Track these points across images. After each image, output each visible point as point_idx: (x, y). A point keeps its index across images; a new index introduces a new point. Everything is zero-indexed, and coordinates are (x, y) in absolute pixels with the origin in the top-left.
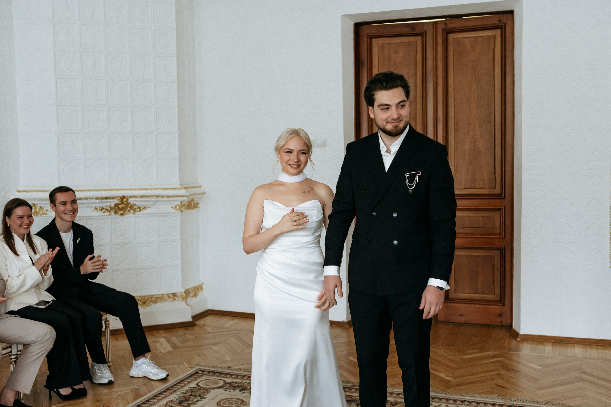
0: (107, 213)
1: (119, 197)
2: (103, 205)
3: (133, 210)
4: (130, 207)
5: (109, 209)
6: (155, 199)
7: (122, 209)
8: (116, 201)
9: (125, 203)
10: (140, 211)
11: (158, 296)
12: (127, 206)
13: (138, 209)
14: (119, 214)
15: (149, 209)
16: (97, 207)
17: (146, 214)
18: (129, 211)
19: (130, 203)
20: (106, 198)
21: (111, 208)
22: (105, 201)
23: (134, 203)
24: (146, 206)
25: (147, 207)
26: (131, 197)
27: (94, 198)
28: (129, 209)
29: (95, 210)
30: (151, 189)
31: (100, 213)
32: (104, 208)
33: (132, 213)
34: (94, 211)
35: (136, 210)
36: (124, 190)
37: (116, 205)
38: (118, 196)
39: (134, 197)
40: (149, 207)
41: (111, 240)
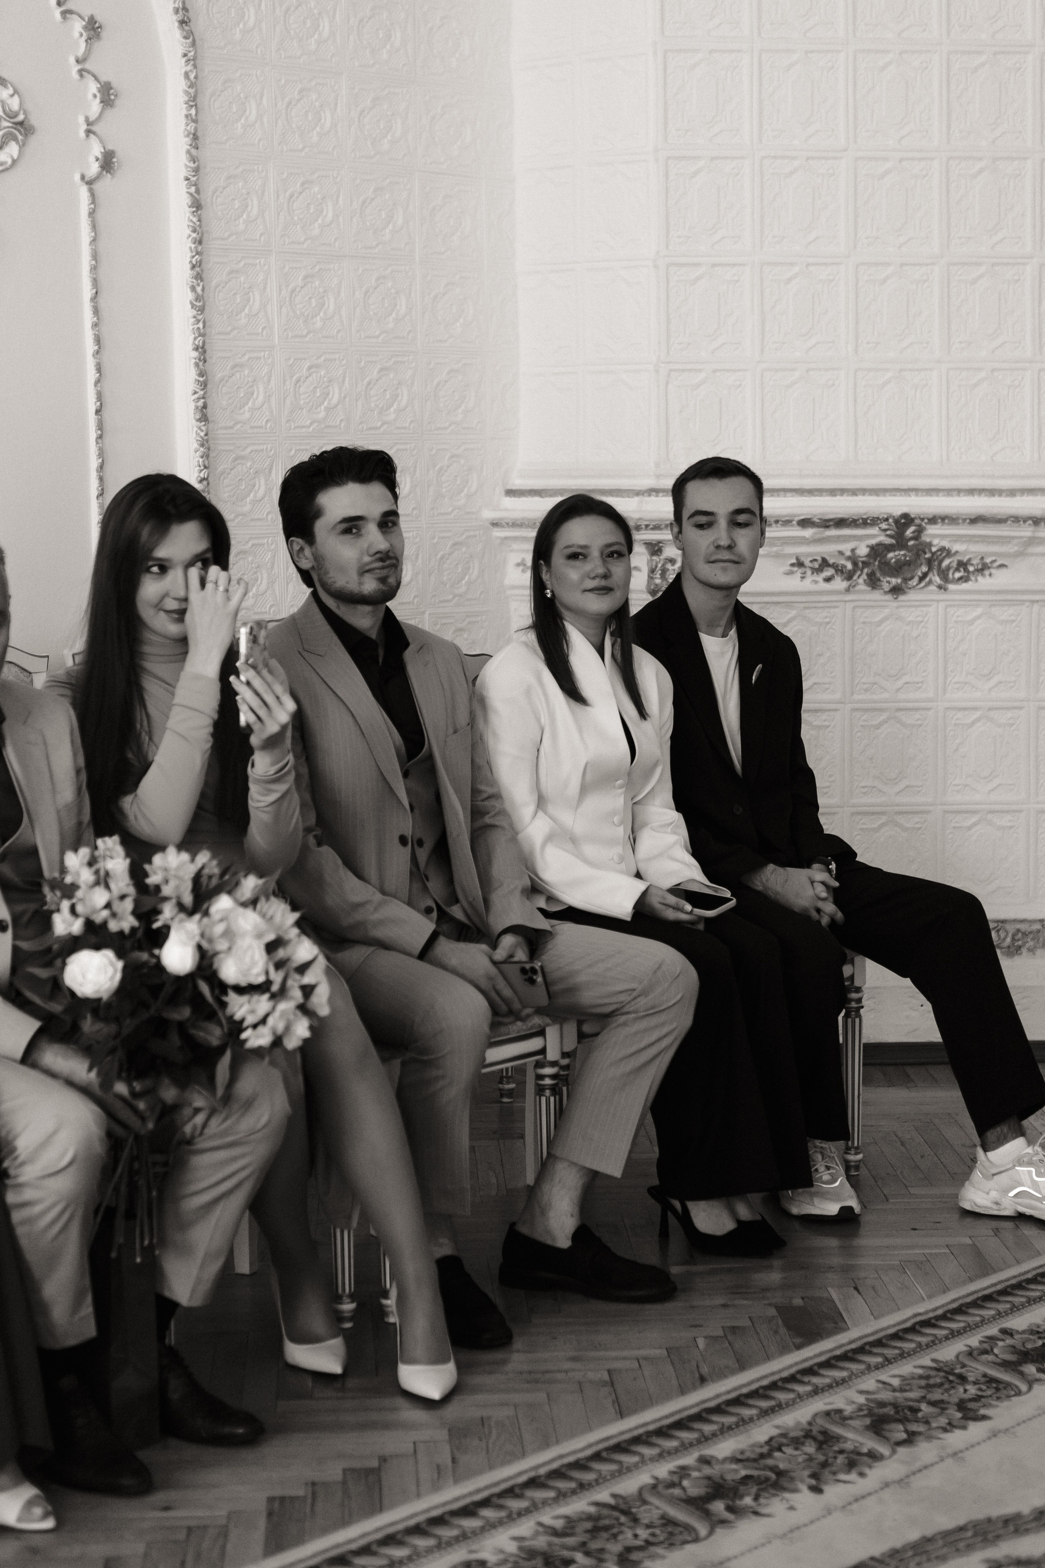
0: (839, 584)
1: (891, 520)
2: (828, 550)
3: (939, 575)
4: (929, 562)
5: (849, 566)
6: (1026, 531)
7: (897, 569)
8: (876, 536)
9: (911, 543)
10: (965, 579)
11: (1023, 927)
12: (918, 556)
13: (960, 571)
14: (886, 587)
15: (1003, 571)
16: (802, 559)
17: (990, 592)
18: (925, 575)
19: (930, 545)
20: (841, 523)
21: (855, 564)
22: (833, 532)
23: (945, 543)
24: (988, 560)
25: (993, 562)
26: (933, 520)
27: (794, 523)
28: (924, 569)
29: (795, 569)
30: (1012, 493)
31: (812, 583)
32: (831, 561)
33: (932, 588)
34: (790, 573)
35: (950, 576)
36: (907, 491)
37: (877, 551)
38: (885, 516)
39: (946, 521)
40: (1002, 566)
41: (852, 694)
